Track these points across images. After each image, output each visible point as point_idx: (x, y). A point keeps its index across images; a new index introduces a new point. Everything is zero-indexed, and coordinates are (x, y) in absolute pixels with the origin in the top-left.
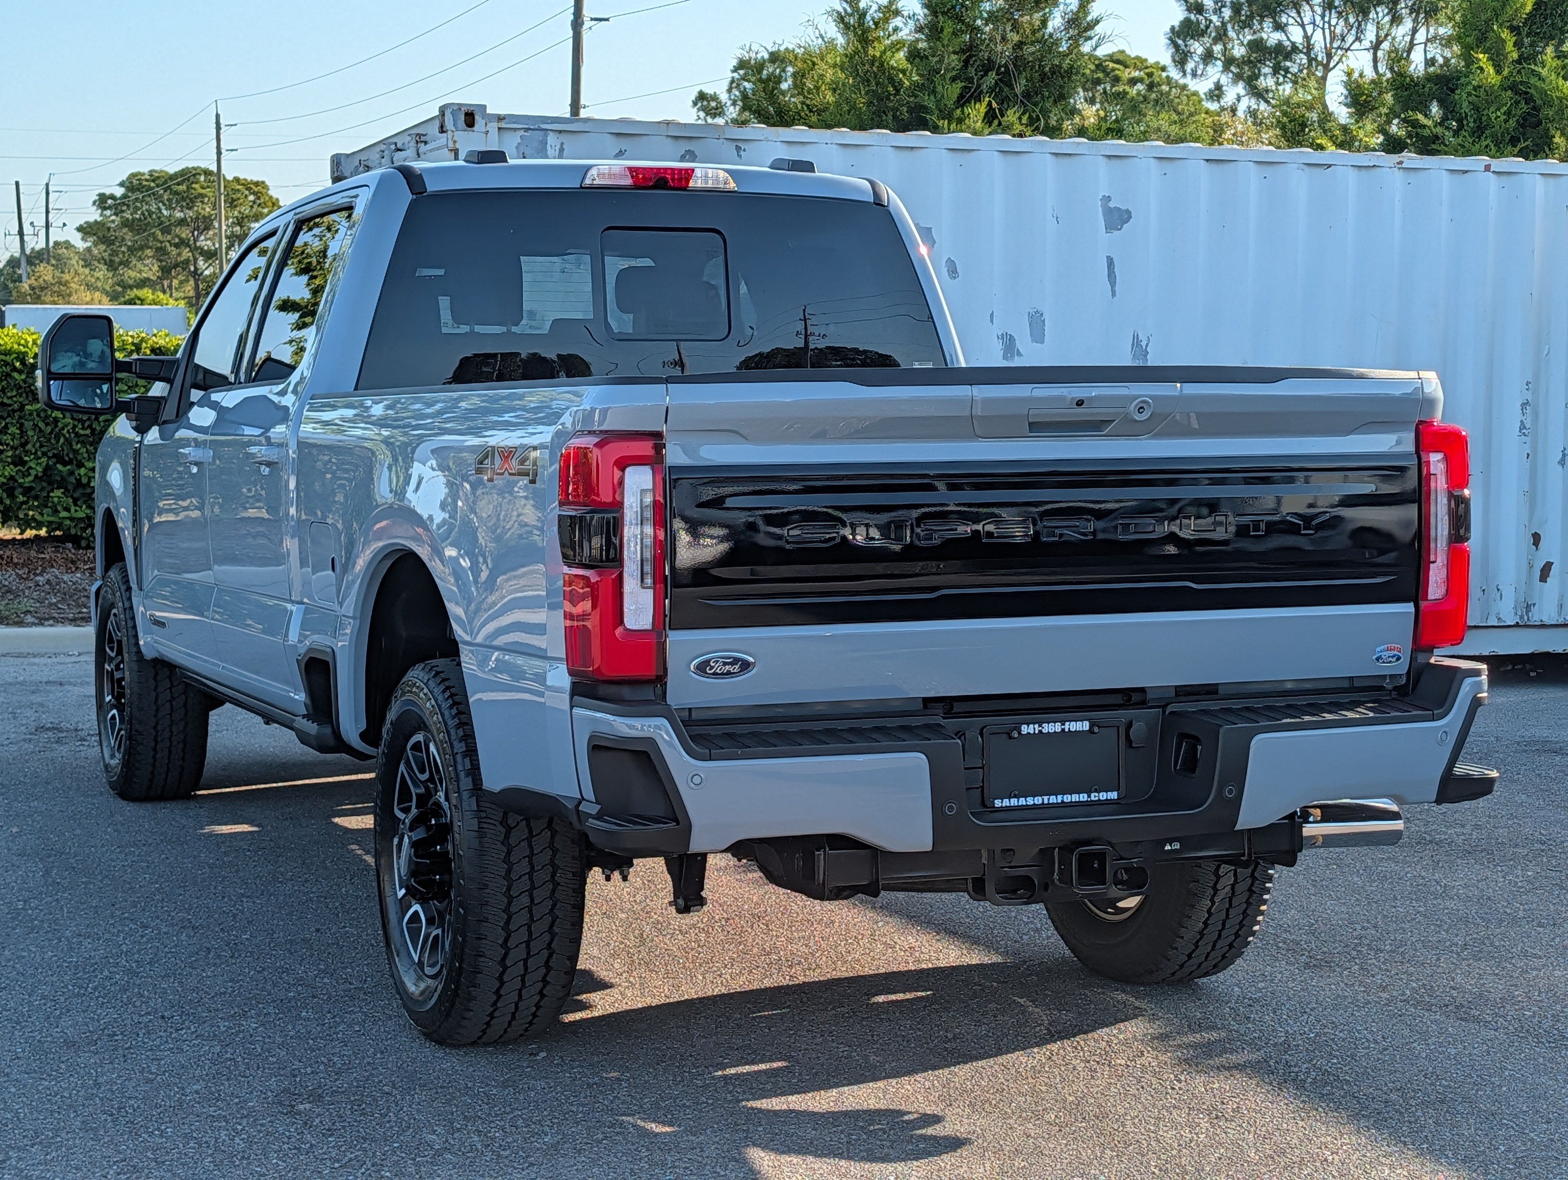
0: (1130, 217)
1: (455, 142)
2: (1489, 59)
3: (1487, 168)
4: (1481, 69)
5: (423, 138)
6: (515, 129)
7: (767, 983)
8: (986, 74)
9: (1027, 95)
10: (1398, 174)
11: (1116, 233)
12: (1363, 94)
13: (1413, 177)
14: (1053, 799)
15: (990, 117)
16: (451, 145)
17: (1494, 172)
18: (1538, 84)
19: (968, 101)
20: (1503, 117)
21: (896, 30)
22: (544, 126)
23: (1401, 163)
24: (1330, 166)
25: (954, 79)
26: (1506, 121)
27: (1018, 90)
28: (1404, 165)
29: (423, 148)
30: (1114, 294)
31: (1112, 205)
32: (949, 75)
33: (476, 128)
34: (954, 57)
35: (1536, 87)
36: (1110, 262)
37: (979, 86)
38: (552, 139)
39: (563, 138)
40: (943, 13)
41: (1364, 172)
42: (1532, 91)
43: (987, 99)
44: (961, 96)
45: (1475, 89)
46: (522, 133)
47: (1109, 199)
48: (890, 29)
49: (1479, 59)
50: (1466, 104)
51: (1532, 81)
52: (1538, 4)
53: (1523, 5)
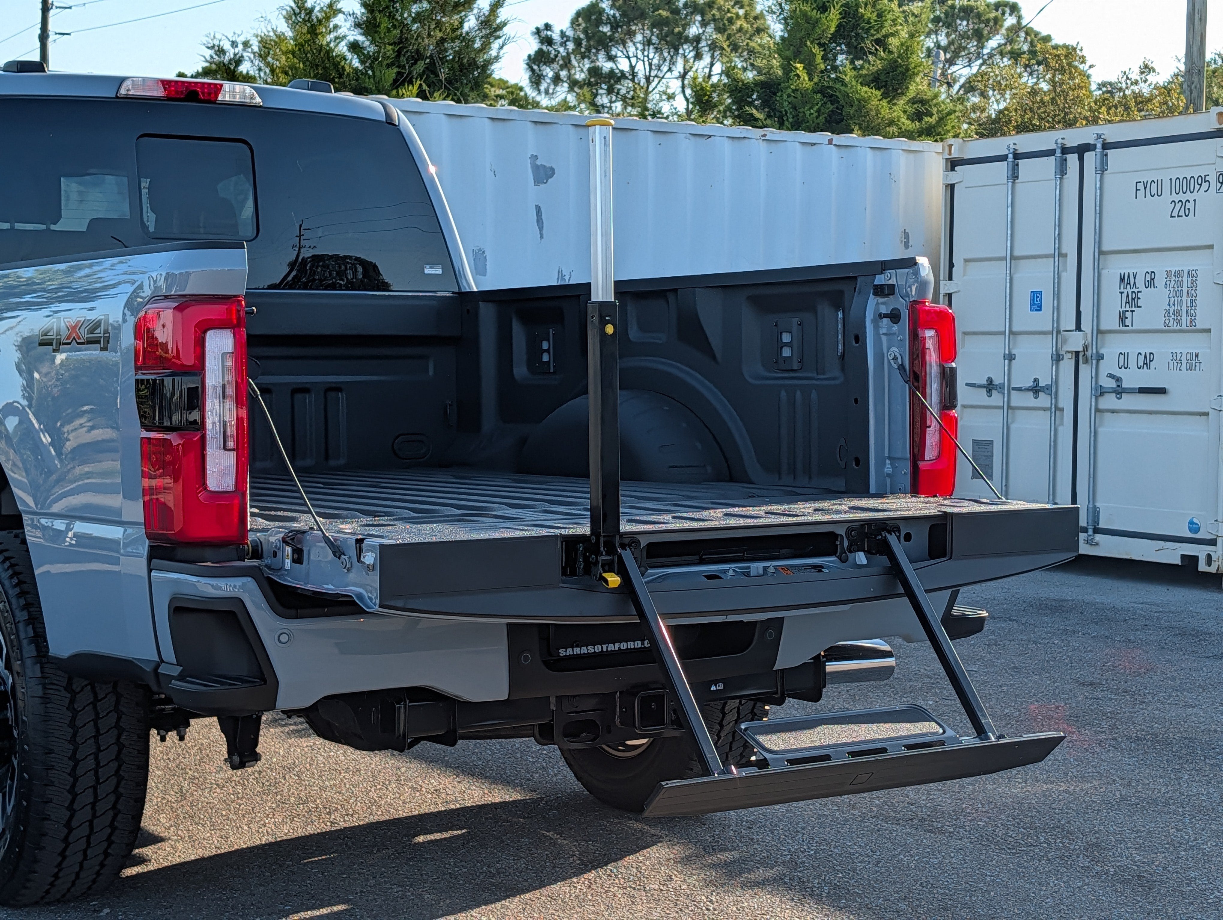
0: (554, 173)
2: (804, 68)
3: (830, 142)
4: (798, 76)
7: (311, 830)
8: (415, 63)
9: (449, 81)
10: (763, 145)
11: (542, 186)
12: (705, 95)
13: (773, 147)
14: (611, 647)
17: (835, 145)
18: (842, 88)
19: (402, 84)
20: (816, 114)
21: (336, 27)
23: (765, 135)
24: (710, 136)
25: (388, 66)
26: (817, 118)
27: (442, 77)
28: (767, 138)
30: (542, 237)
31: (538, 162)
32: (385, 63)
34: (389, 48)
35: (840, 91)
36: (538, 209)
37: (410, 73)
40: (380, 12)
41: (736, 142)
42: (838, 94)
43: (418, 82)
44: (395, 81)
45: (794, 91)
47: (535, 157)
48: (331, 26)
49: (796, 68)
50: (785, 104)
51: (838, 86)
52: (837, 26)
53: (829, 27)
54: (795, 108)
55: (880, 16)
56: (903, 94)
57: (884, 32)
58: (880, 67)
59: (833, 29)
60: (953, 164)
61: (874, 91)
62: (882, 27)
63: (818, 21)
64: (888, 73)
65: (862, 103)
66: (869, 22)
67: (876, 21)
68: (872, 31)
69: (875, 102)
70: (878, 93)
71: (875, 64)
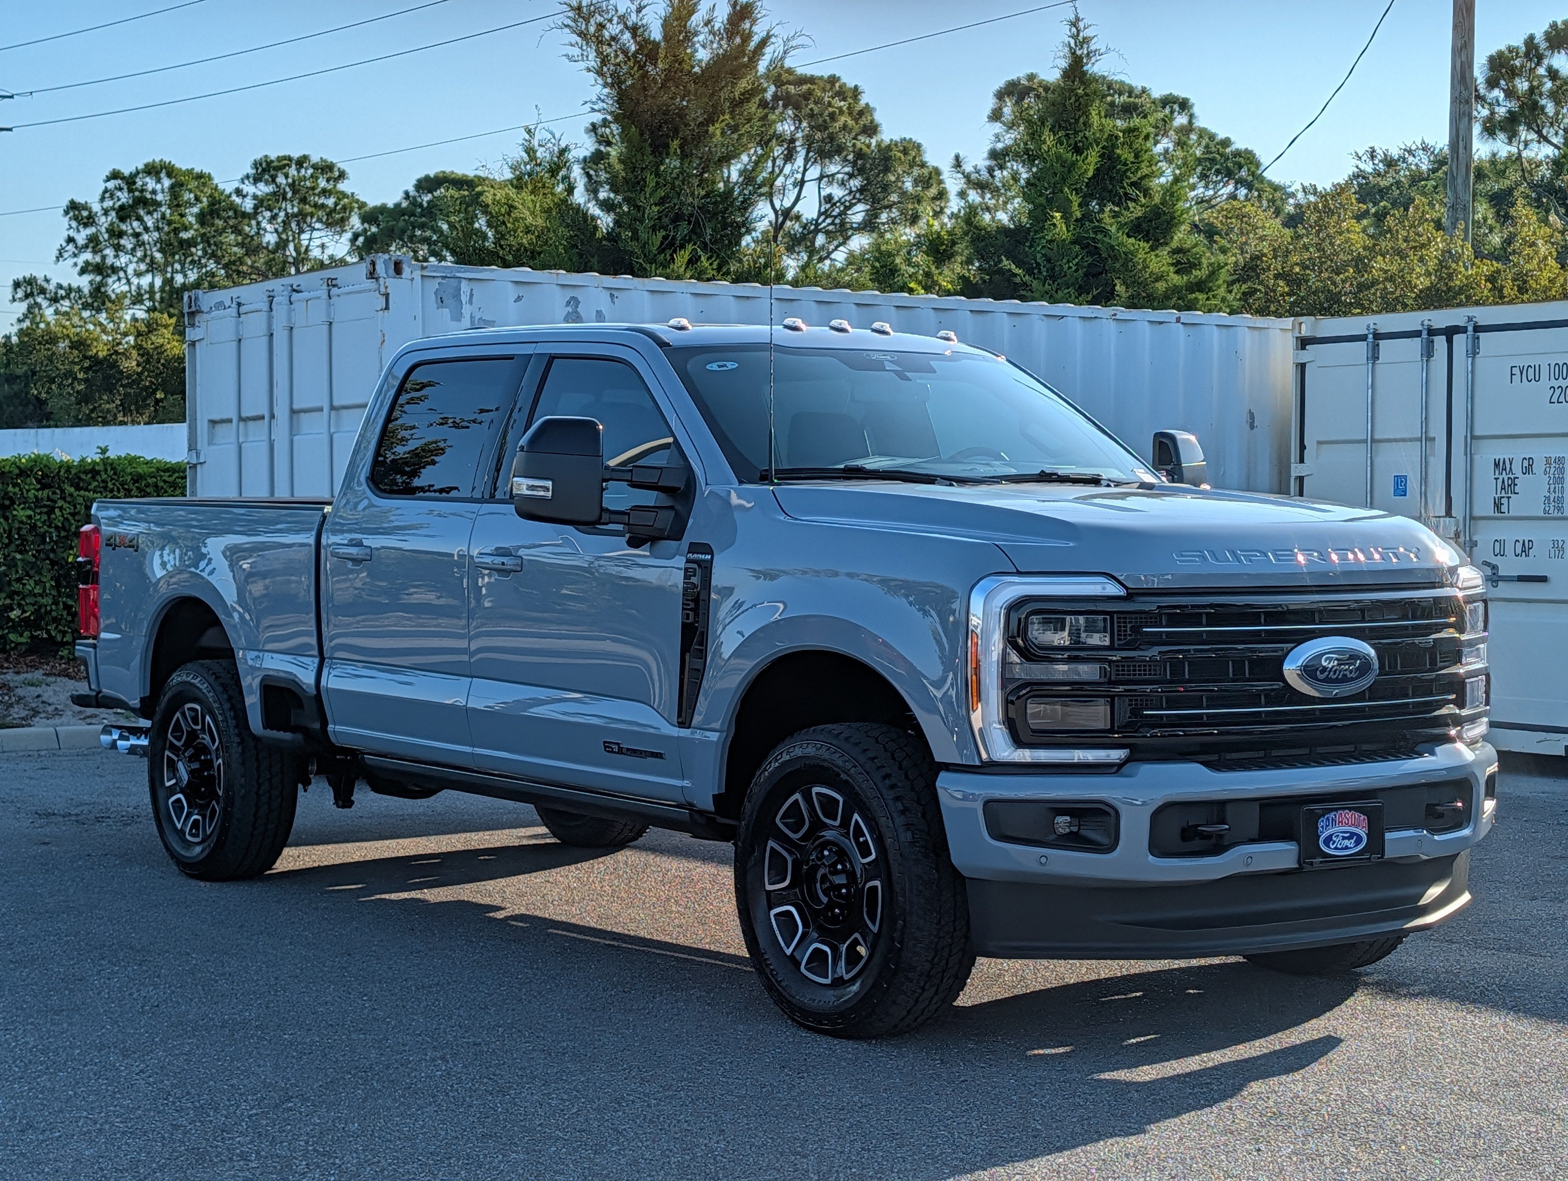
1: (386, 287)
2: (1062, 217)
3: (1178, 320)
4: (1054, 225)
5: (334, 282)
6: (434, 277)
10: (1113, 324)
13: (1123, 327)
15: (693, 261)
16: (383, 290)
17: (1183, 323)
18: (1106, 239)
20: (1074, 268)
22: (458, 275)
23: (1115, 314)
24: (1063, 317)
25: (654, 229)
26: (1076, 271)
28: (1117, 317)
29: (334, 291)
33: (403, 276)
34: (655, 208)
35: (1103, 242)
37: (675, 235)
38: (465, 287)
39: (476, 286)
42: (1099, 245)
43: (690, 247)
44: (661, 244)
45: (1051, 241)
46: (440, 280)
49: (1053, 217)
50: (1039, 256)
51: (1099, 237)
52: (1097, 169)
53: (1086, 171)
54: (1049, 260)
55: (1136, 156)
56: (1167, 244)
57: (1139, 174)
58: (1140, 214)
59: (1090, 174)
60: (1304, 343)
61: (1142, 244)
62: (1138, 168)
63: (1074, 164)
64: (1150, 221)
65: (1129, 256)
66: (1125, 164)
67: (1132, 163)
68: (1129, 174)
69: (1141, 255)
70: (1147, 246)
71: (1136, 211)
